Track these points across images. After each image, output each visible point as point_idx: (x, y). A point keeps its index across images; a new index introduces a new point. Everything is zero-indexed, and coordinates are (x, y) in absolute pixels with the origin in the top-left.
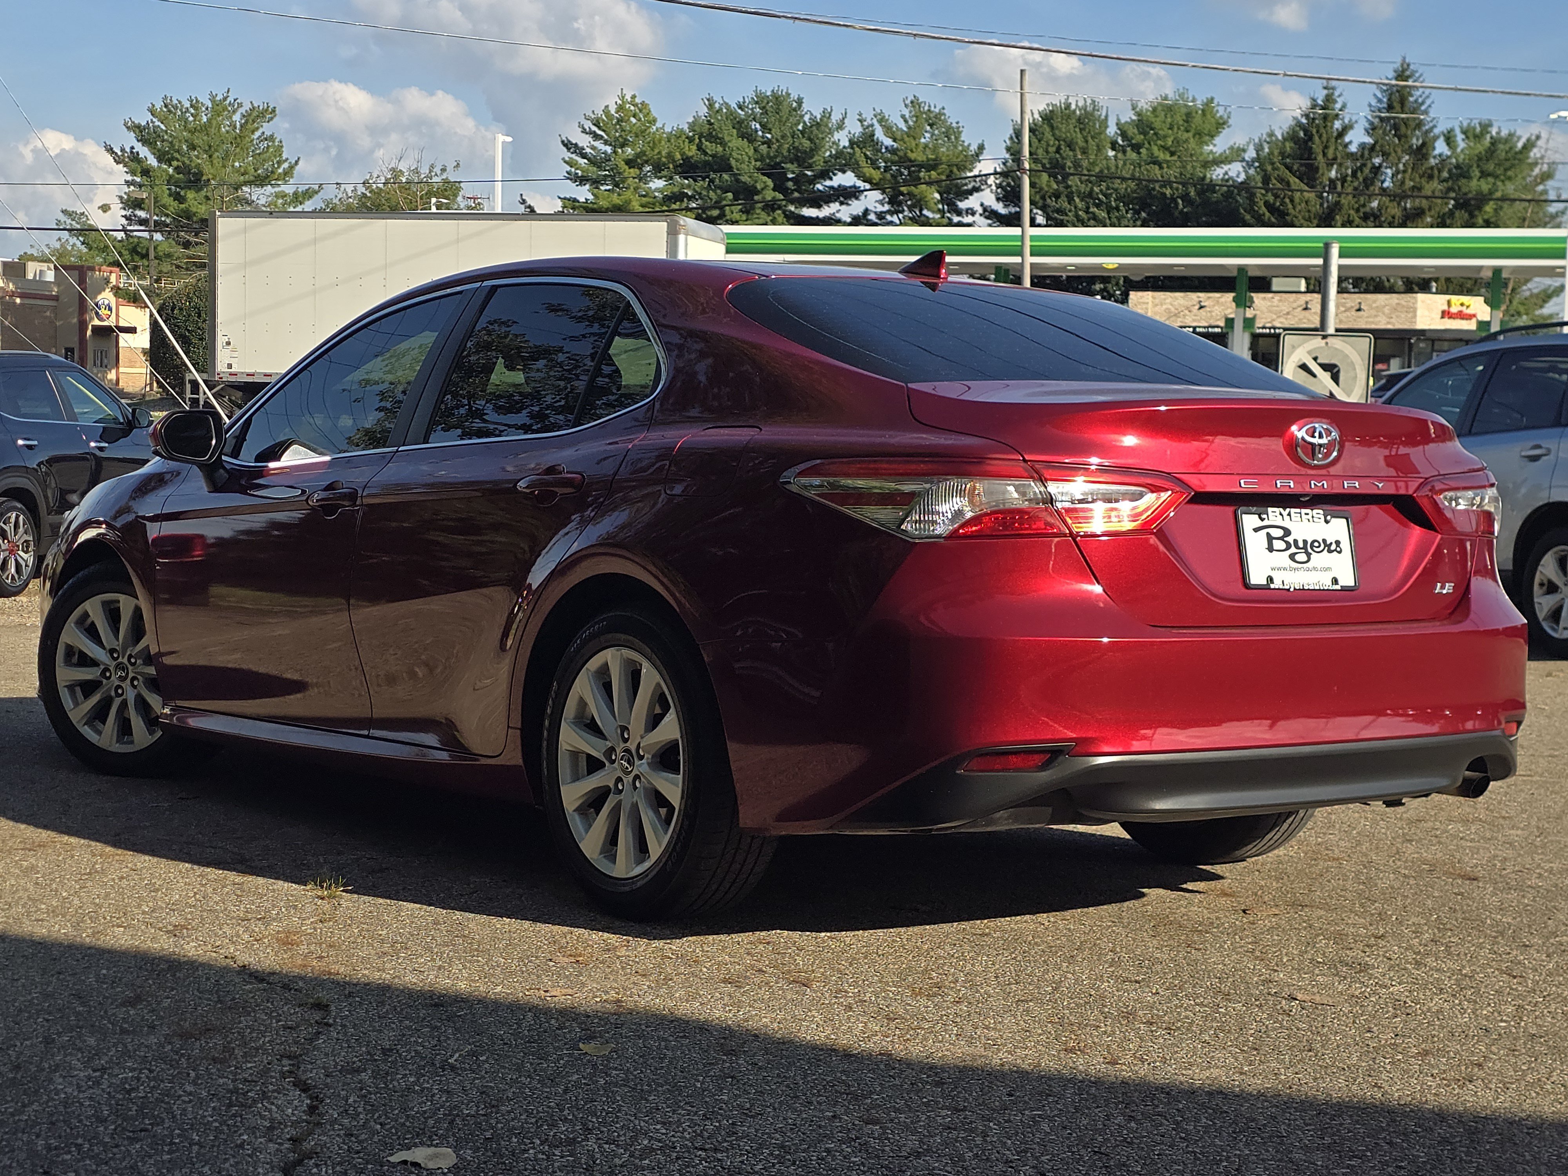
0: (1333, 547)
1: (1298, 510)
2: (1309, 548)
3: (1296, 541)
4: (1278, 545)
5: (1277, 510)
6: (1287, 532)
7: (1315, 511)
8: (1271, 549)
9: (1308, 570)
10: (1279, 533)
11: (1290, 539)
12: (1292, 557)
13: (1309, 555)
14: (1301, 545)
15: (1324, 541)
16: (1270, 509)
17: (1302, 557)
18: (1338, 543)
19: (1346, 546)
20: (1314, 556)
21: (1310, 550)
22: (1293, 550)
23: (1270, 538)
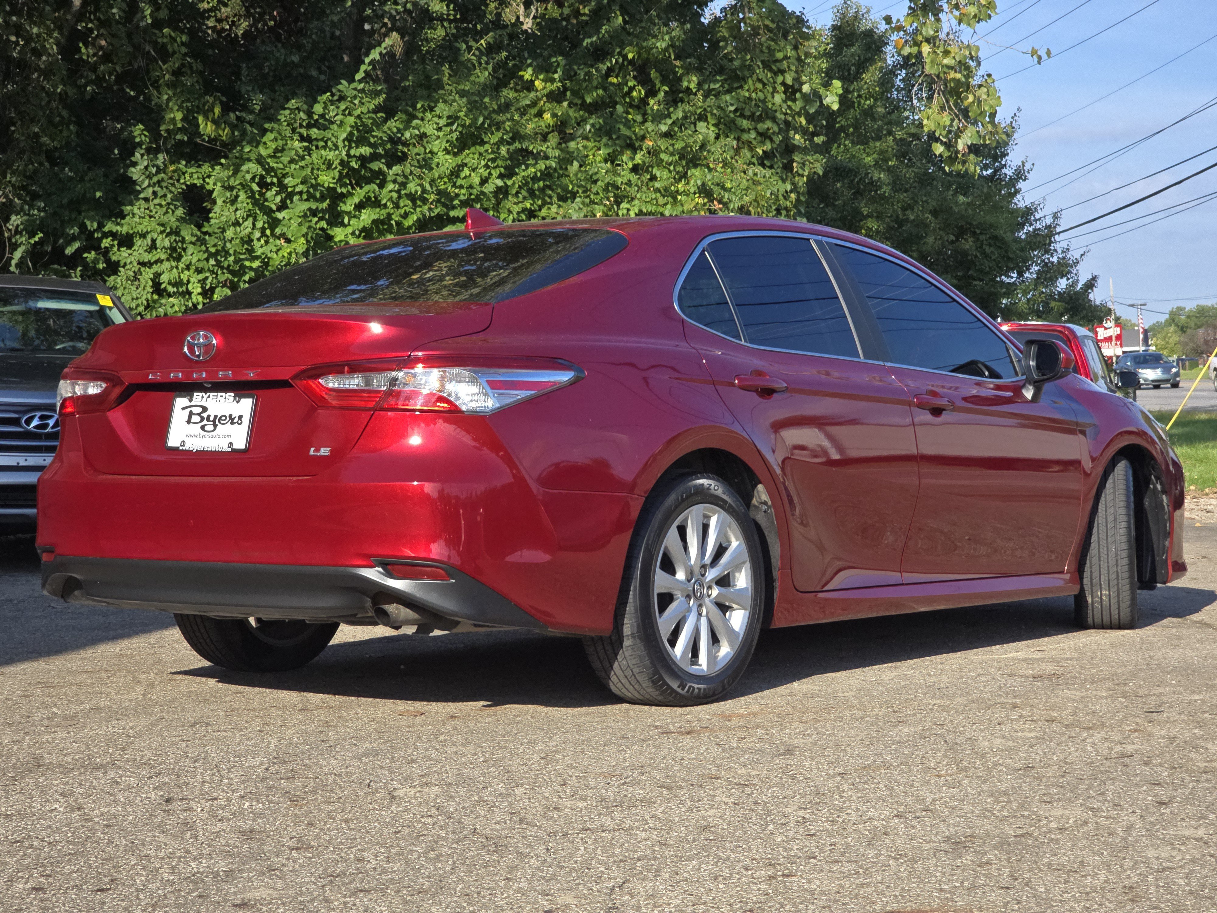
0: (235, 421)
1: (216, 394)
2: (216, 421)
3: (209, 416)
4: (196, 419)
5: (200, 394)
6: (205, 409)
7: (228, 394)
8: (189, 422)
9: (213, 437)
10: (199, 410)
11: (205, 415)
12: (203, 428)
13: (215, 426)
14: (212, 418)
15: (230, 416)
16: (195, 394)
17: (210, 427)
18: (240, 417)
19: (246, 420)
20: (220, 427)
21: (217, 423)
22: (205, 422)
23: (191, 414)
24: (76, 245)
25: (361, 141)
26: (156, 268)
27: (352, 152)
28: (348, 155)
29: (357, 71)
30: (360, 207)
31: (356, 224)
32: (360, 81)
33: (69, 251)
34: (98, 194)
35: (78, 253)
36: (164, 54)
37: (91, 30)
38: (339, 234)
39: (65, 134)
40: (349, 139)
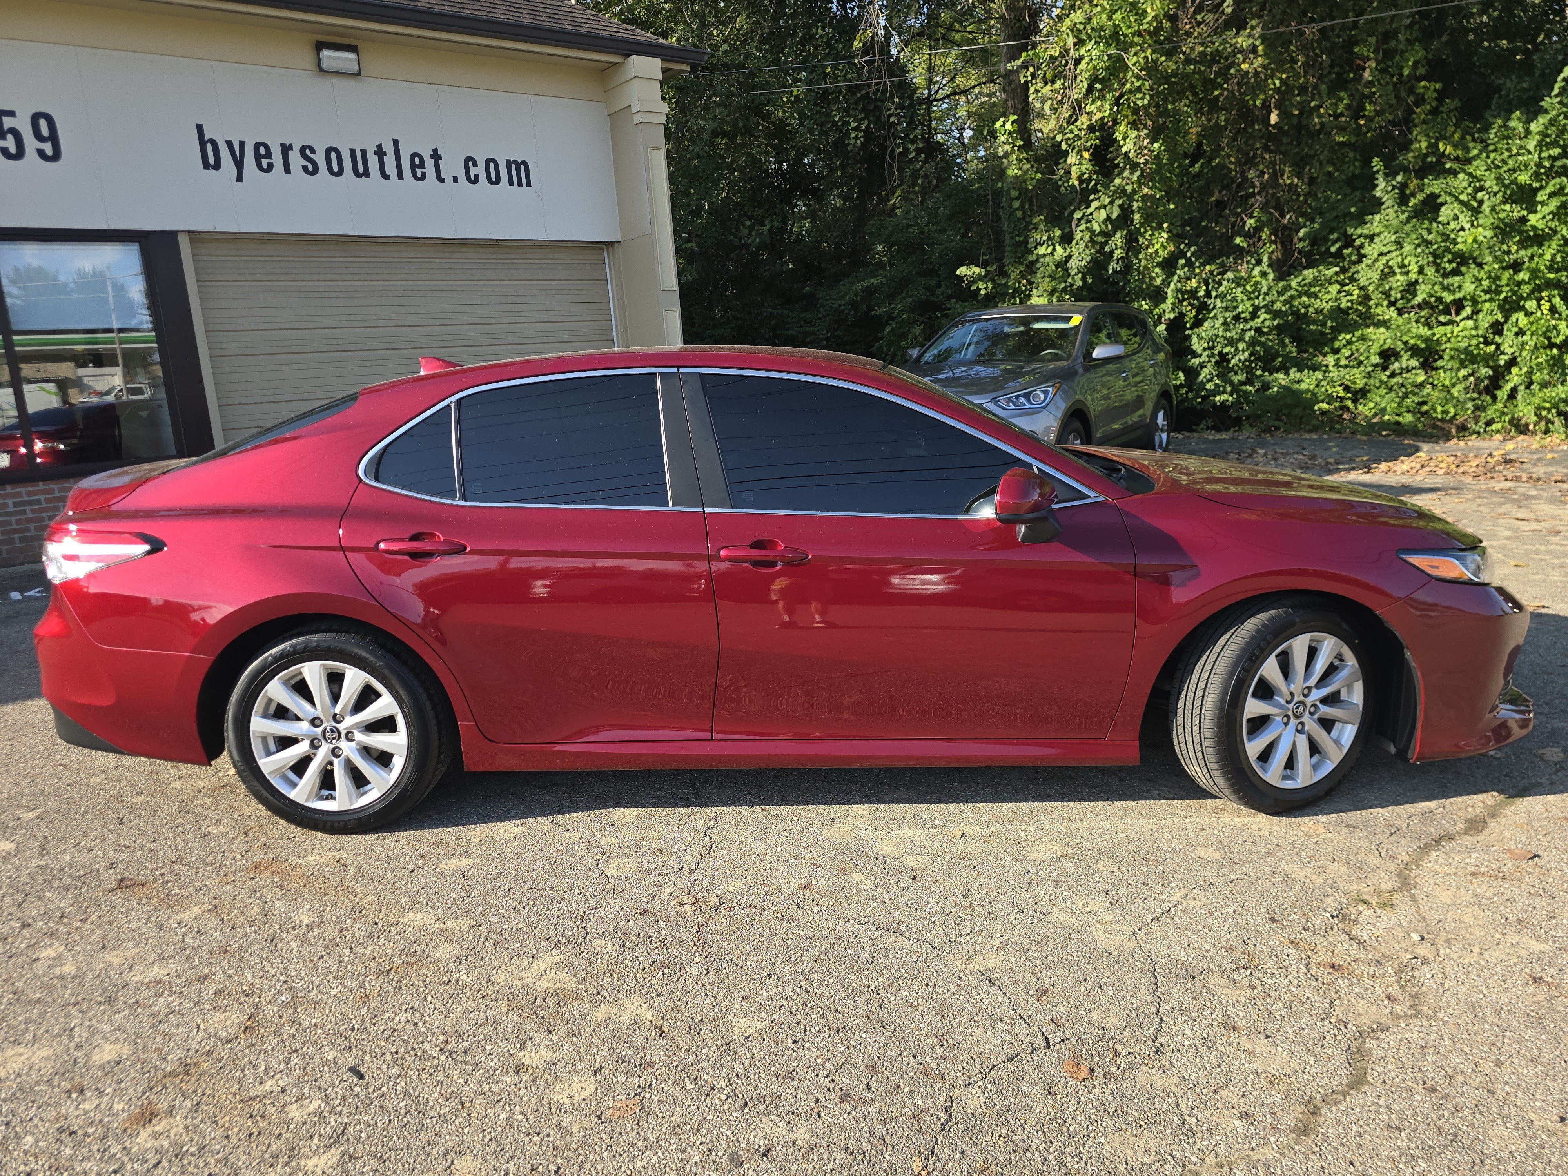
24: (1338, 245)
25: (1549, 146)
26: (1388, 257)
27: (1544, 155)
28: (1540, 158)
29: (1552, 89)
30: (1552, 195)
31: (1546, 210)
32: (1557, 96)
33: (1333, 249)
34: (1353, 210)
35: (1340, 249)
36: (1420, 100)
37: (1374, 93)
38: (1533, 219)
39: (1352, 168)
40: (1540, 145)
